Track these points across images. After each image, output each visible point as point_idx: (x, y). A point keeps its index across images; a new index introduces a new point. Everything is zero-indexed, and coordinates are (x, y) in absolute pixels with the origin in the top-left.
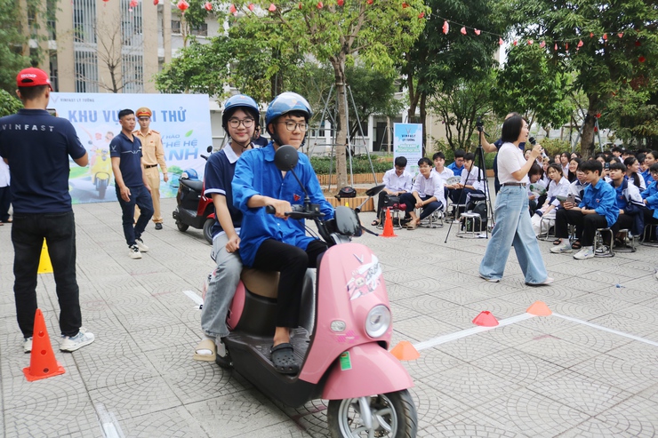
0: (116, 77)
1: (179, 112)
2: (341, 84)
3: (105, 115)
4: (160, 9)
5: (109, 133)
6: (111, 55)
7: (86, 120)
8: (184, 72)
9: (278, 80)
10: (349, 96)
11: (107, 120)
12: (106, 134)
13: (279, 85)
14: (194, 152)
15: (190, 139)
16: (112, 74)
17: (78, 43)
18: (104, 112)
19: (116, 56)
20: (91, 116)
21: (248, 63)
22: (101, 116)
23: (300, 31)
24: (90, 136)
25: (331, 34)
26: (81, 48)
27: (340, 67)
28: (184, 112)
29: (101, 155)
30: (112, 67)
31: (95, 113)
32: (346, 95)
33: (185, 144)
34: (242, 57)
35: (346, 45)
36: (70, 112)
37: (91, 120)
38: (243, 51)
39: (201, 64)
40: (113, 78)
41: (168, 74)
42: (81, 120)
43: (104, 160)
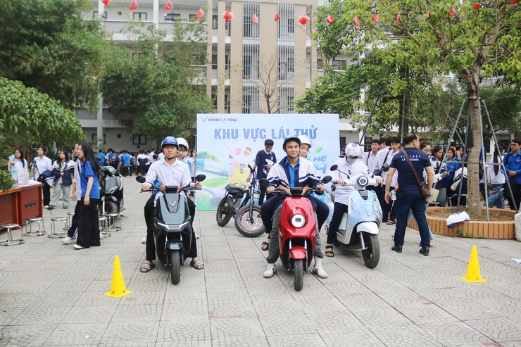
0: (271, 104)
1: (311, 130)
2: (475, 97)
3: (245, 133)
4: (308, 51)
5: (247, 148)
6: (267, 87)
7: (228, 138)
8: (321, 97)
9: (406, 100)
10: (483, 111)
11: (246, 137)
12: (245, 149)
13: (406, 104)
14: (323, 167)
15: (320, 155)
16: (268, 102)
17: (245, 80)
18: (244, 130)
19: (271, 88)
20: (233, 133)
21: (377, 86)
22: (241, 134)
23: (430, 43)
24: (231, 151)
25: (465, 42)
26: (247, 83)
27: (474, 80)
28: (315, 130)
29: (239, 167)
30: (268, 97)
31: (237, 132)
32: (480, 109)
33: (315, 159)
34: (372, 82)
35: (480, 57)
36: (216, 130)
37: (233, 137)
38: (374, 77)
39: (335, 89)
40: (268, 105)
41: (306, 99)
42: (224, 137)
43: (242, 173)
